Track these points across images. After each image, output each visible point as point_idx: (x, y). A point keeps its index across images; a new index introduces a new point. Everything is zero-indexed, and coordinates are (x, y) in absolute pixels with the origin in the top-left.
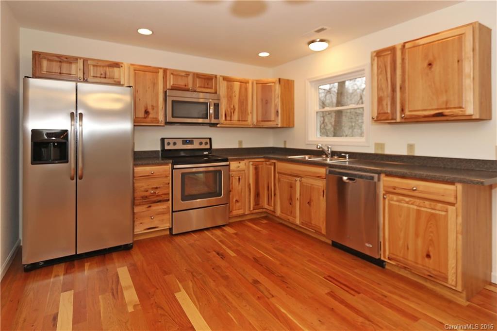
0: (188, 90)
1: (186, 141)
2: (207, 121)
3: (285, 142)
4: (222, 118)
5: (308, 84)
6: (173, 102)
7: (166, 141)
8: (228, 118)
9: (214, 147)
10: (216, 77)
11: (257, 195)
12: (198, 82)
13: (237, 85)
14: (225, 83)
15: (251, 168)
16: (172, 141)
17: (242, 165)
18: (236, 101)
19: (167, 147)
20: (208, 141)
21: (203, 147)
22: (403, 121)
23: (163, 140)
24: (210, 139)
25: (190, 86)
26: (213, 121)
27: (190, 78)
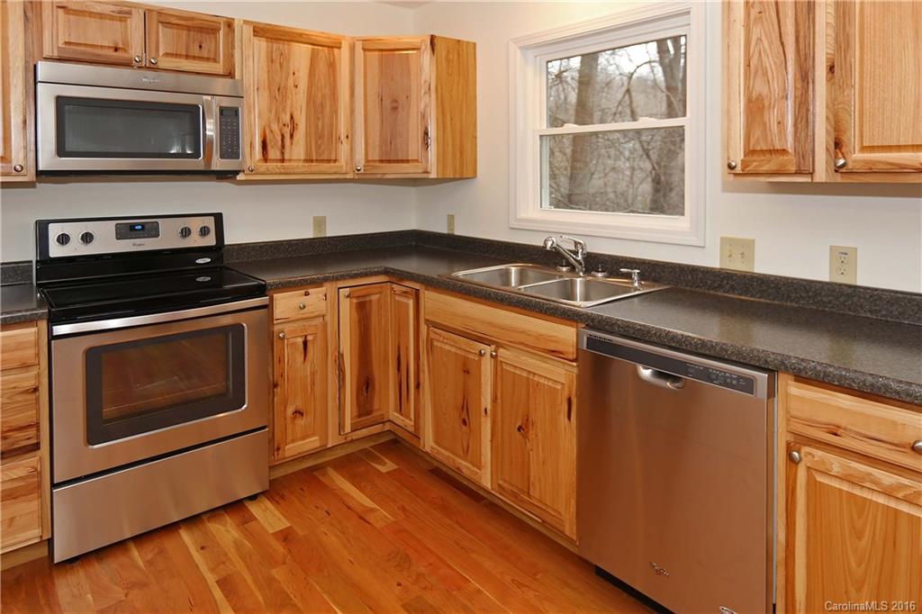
0: (127, 64)
1: (129, 228)
2: (198, 163)
3: (451, 218)
4: (251, 153)
5: (516, 55)
6: (61, 102)
7: (54, 231)
8: (274, 153)
9: (229, 239)
10: (230, 24)
11: (366, 384)
12: (165, 39)
14: (262, 44)
15: (346, 307)
16: (75, 231)
17: (315, 299)
18: (299, 100)
19: (55, 251)
20: (210, 223)
21: (195, 241)
22: (838, 179)
23: (42, 228)
24: (218, 218)
25: (135, 51)
26: (218, 164)
27: (136, 22)
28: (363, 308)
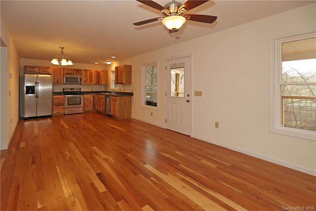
0: (71, 74)
1: (71, 89)
2: (78, 83)
4: (83, 82)
5: (111, 72)
6: (66, 78)
7: (65, 89)
8: (85, 82)
9: (81, 91)
10: (81, 70)
11: (94, 105)
12: (75, 72)
13: (89, 72)
14: (84, 71)
15: (92, 97)
16: (66, 89)
17: (88, 96)
18: (88, 77)
19: (65, 91)
20: (79, 89)
21: (78, 91)
23: (64, 89)
24: (80, 89)
25: (72, 73)
26: (79, 83)
27: (72, 70)
28: (94, 97)
